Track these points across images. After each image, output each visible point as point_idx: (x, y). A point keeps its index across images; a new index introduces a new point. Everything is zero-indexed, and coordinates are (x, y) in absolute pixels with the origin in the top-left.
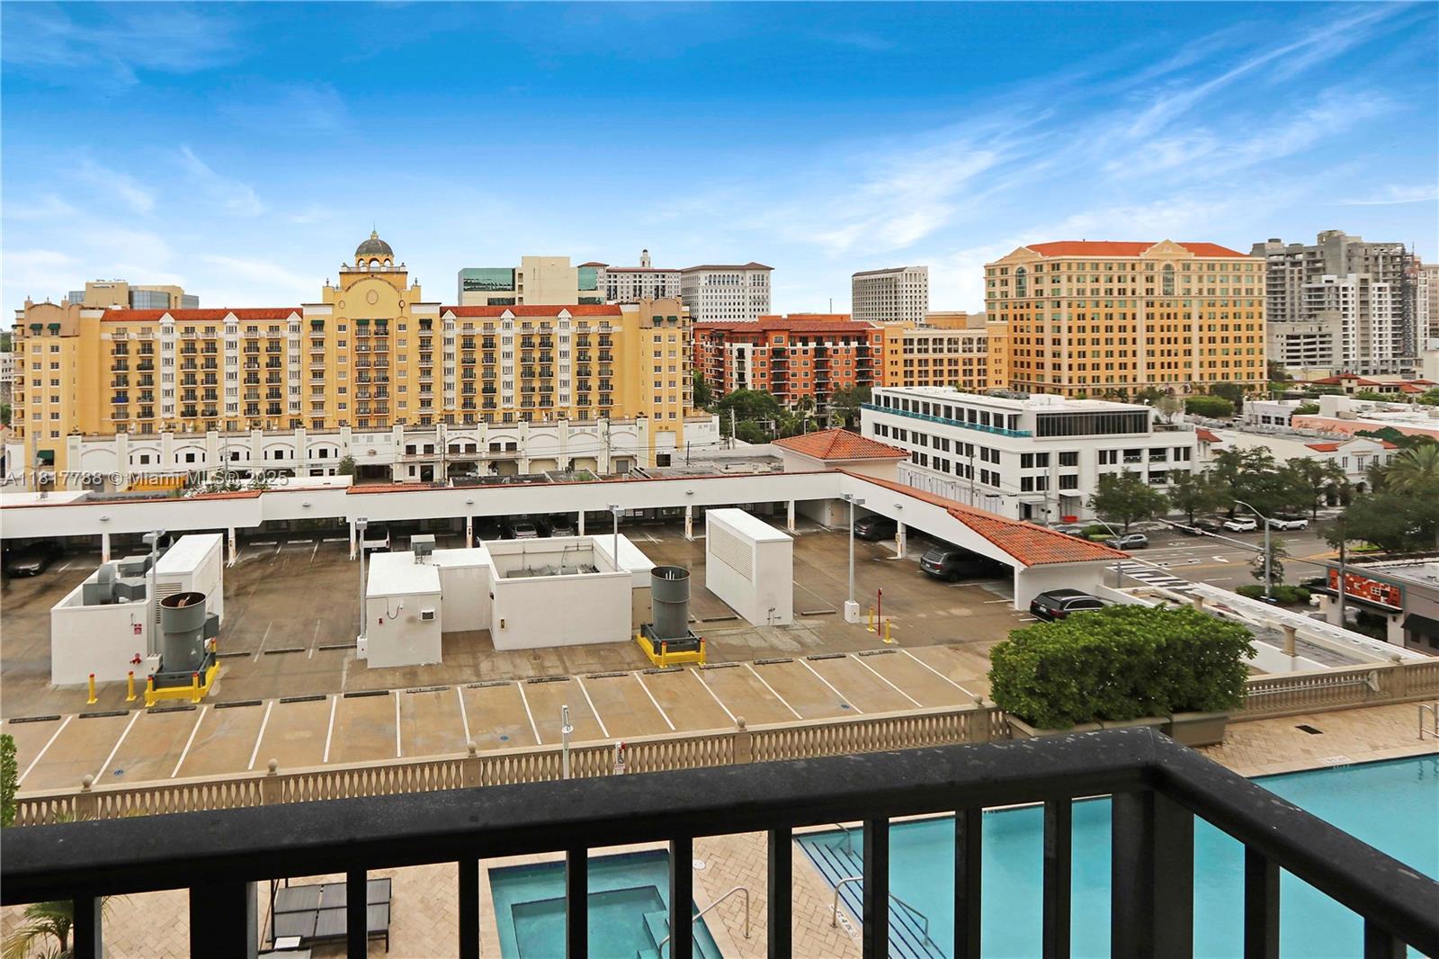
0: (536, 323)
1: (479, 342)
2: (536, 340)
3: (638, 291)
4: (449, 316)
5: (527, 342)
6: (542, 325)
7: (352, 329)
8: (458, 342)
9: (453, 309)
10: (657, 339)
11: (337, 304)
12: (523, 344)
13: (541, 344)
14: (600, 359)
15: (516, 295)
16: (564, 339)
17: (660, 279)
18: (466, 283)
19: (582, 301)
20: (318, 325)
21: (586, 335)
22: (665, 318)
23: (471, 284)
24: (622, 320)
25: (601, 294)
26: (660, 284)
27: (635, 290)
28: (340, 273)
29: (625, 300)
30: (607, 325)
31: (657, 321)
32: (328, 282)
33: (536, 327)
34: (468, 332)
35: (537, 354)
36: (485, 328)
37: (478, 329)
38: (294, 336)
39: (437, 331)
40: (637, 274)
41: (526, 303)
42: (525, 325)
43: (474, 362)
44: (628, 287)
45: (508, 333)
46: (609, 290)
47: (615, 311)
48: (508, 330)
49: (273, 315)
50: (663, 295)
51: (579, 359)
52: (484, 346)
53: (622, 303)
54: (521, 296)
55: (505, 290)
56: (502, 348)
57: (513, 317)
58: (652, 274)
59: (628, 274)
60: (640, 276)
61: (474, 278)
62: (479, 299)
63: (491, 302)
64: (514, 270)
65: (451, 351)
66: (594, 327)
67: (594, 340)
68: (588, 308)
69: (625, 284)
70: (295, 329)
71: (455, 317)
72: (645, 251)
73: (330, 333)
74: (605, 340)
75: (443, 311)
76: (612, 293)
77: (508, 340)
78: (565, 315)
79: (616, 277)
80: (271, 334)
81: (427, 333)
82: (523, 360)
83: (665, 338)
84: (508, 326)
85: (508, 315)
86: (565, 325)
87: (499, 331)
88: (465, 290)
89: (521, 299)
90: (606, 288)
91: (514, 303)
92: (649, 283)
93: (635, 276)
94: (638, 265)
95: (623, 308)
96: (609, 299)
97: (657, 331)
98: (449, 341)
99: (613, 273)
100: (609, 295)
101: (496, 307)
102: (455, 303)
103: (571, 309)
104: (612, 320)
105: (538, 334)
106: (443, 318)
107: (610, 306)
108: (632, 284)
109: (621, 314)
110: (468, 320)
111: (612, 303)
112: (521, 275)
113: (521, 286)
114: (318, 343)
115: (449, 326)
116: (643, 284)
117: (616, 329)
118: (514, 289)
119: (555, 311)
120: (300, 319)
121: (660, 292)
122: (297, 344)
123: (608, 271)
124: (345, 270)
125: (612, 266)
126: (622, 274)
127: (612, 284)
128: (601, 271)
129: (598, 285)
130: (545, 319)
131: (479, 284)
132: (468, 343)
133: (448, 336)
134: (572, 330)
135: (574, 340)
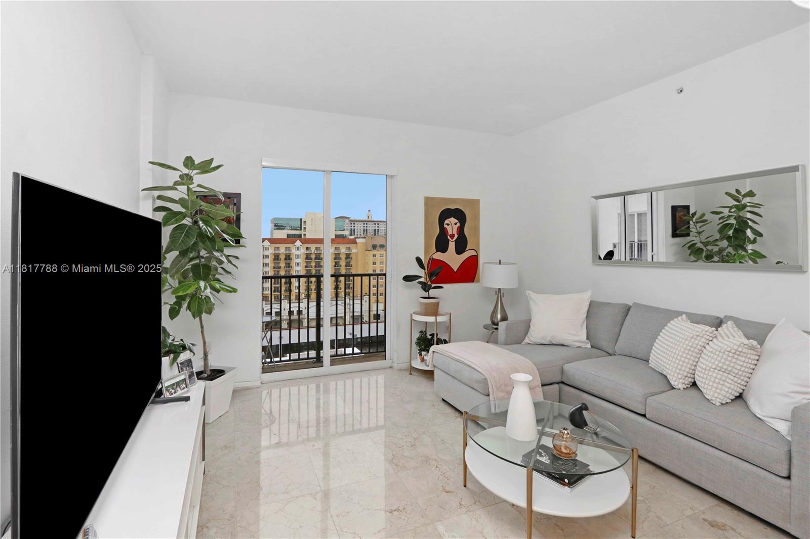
0: (313, 247)
1: (283, 257)
2: (313, 256)
3: (366, 231)
4: (267, 243)
5: (308, 257)
6: (316, 249)
8: (271, 257)
9: (269, 239)
10: (374, 256)
12: (306, 258)
13: (315, 259)
14: (346, 266)
15: (302, 232)
17: (376, 225)
18: (275, 226)
19: (337, 236)
21: (339, 254)
22: (378, 245)
23: (278, 226)
24: (357, 246)
25: (347, 233)
26: (376, 228)
27: (364, 231)
29: (359, 236)
30: (349, 249)
31: (374, 247)
33: (313, 250)
34: (277, 252)
35: (313, 264)
36: (286, 250)
37: (282, 250)
40: (365, 223)
41: (308, 237)
42: (307, 249)
43: (280, 268)
44: (360, 229)
45: (298, 253)
46: (351, 231)
47: (354, 242)
48: (298, 251)
50: (377, 234)
51: (335, 266)
52: (286, 259)
53: (357, 238)
54: (305, 233)
55: (297, 230)
56: (295, 260)
57: (301, 244)
58: (372, 223)
59: (360, 223)
60: (367, 224)
61: (280, 223)
62: (282, 234)
63: (289, 236)
64: (301, 219)
65: (267, 262)
66: (343, 250)
67: (343, 257)
68: (340, 240)
69: (359, 227)
71: (270, 244)
72: (369, 211)
74: (348, 256)
75: (263, 240)
76: (352, 232)
77: (298, 256)
79: (354, 224)
82: (306, 267)
83: (379, 256)
84: (298, 249)
85: (298, 243)
87: (294, 252)
88: (274, 229)
89: (305, 235)
90: (349, 230)
91: (301, 237)
92: (371, 227)
93: (364, 224)
94: (366, 219)
95: (358, 240)
96: (351, 235)
97: (375, 252)
98: (266, 257)
99: (353, 222)
100: (351, 233)
101: (291, 239)
102: (269, 237)
103: (331, 240)
104: (352, 246)
105: (314, 253)
106: (263, 244)
107: (351, 239)
108: (362, 228)
109: (356, 243)
110: (277, 246)
111: (352, 237)
112: (305, 222)
113: (305, 228)
115: (266, 249)
116: (368, 228)
117: (354, 251)
118: (301, 229)
119: (323, 241)
121: (376, 232)
123: (350, 221)
125: (352, 218)
126: (357, 223)
127: (352, 228)
128: (347, 221)
129: (345, 228)
130: (317, 245)
131: (282, 226)
132: (277, 258)
133: (265, 254)
134: (331, 251)
135: (332, 257)
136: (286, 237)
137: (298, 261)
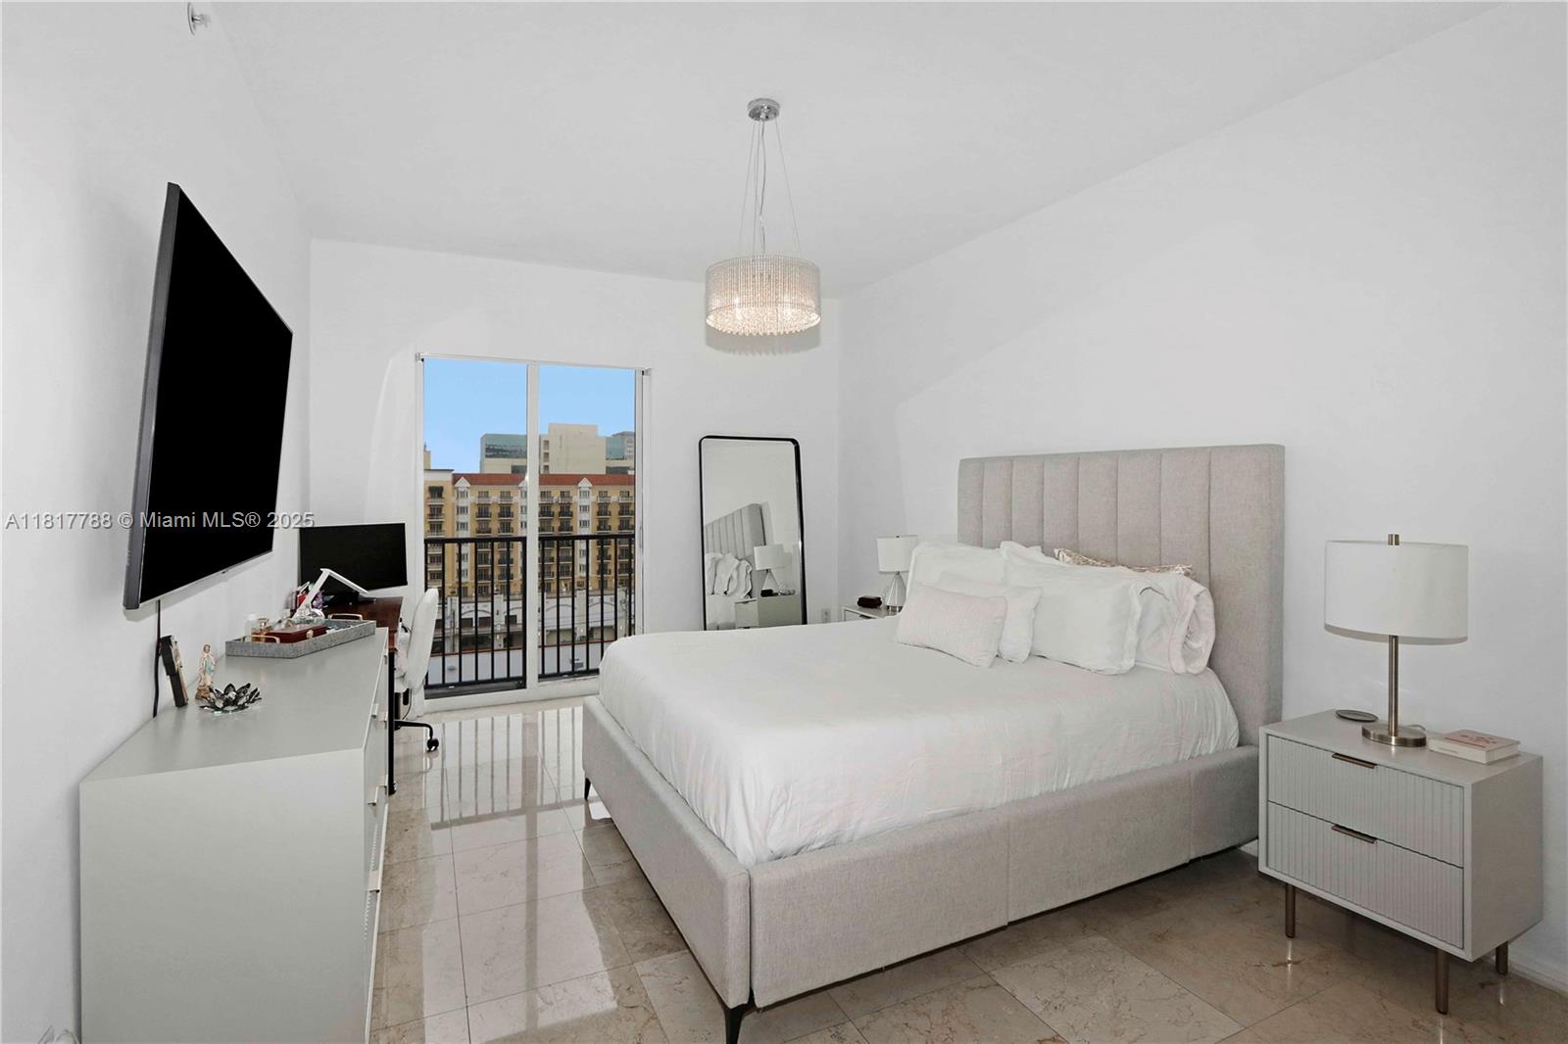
0: (556, 491)
1: (495, 511)
2: (556, 510)
4: (463, 484)
5: (545, 511)
6: (562, 493)
8: (472, 512)
9: (467, 476)
12: (542, 513)
13: (561, 514)
15: (541, 462)
16: (585, 509)
18: (488, 450)
19: (609, 470)
21: (606, 505)
23: (493, 450)
33: (556, 495)
34: (483, 501)
35: (556, 524)
36: (501, 497)
37: (494, 497)
39: (449, 499)
41: (551, 471)
42: (544, 494)
48: (525, 498)
52: (501, 515)
54: (546, 464)
56: (518, 518)
61: (499, 444)
62: (500, 466)
64: (540, 437)
65: (464, 520)
66: (615, 497)
67: (614, 510)
71: (469, 485)
74: (625, 509)
75: (456, 478)
77: (526, 509)
78: (585, 484)
81: (437, 502)
82: (541, 529)
84: (525, 494)
85: (526, 483)
86: (585, 494)
87: (518, 500)
88: (487, 456)
89: (546, 467)
98: (462, 510)
101: (517, 475)
102: (471, 471)
103: (595, 479)
105: (557, 503)
106: (457, 485)
110: (485, 488)
112: (545, 442)
113: (547, 454)
115: (463, 495)
119: (574, 479)
129: (626, 454)
130: (564, 488)
131: (502, 450)
132: (483, 512)
133: (461, 505)
134: (592, 499)
135: (594, 510)
136: (510, 472)
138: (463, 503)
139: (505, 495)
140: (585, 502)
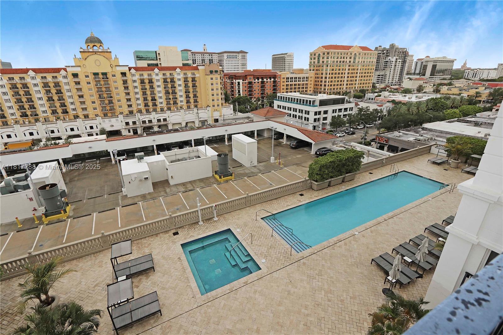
0: (168, 73)
1: (147, 81)
2: (169, 80)
3: (203, 61)
4: (133, 71)
5: (165, 81)
6: (170, 74)
7: (91, 77)
8: (138, 82)
9: (134, 68)
10: (212, 79)
11: (82, 66)
12: (164, 82)
13: (171, 82)
14: (193, 87)
15: (158, 62)
16: (179, 80)
17: (211, 56)
18: (137, 57)
19: (184, 65)
20: (75, 75)
21: (187, 78)
22: (214, 71)
23: (139, 57)
24: (199, 72)
25: (190, 62)
26: (211, 58)
27: (202, 60)
28: (80, 52)
29: (199, 64)
30: (194, 74)
31: (211, 72)
32: (75, 56)
33: (168, 75)
34: (142, 78)
35: (170, 86)
37: (146, 76)
38: (65, 81)
39: (129, 77)
40: (203, 54)
41: (163, 65)
42: (164, 74)
43: (146, 89)
44: (200, 59)
45: (157, 78)
46: (193, 60)
47: (196, 68)
48: (157, 76)
49: (53, 71)
50: (212, 62)
51: (185, 87)
52: (149, 83)
53: (198, 65)
54: (160, 62)
55: (154, 60)
56: (156, 84)
57: (159, 71)
58: (208, 54)
59: (199, 54)
60: (204, 55)
61: (141, 55)
62: (144, 64)
63: (149, 65)
64: (156, 52)
65: (136, 85)
66: (189, 75)
67: (190, 80)
68: (187, 67)
69: (199, 58)
70: (65, 77)
71: (135, 71)
72: (205, 45)
73: (82, 78)
74: (193, 80)
75: (130, 69)
76: (194, 61)
77: (158, 80)
78: (178, 70)
79: (195, 55)
80: (54, 80)
81: (125, 78)
82: (165, 88)
83: (214, 79)
84: (157, 75)
85: (156, 70)
86: (179, 74)
87: (154, 77)
88: (137, 60)
89: (160, 64)
90: (192, 60)
91: (158, 66)
92: (207, 58)
93: (202, 55)
94: (203, 51)
95: (199, 68)
96: (193, 64)
97: (211, 76)
98: (134, 81)
99: (194, 53)
100: (193, 62)
101: (151, 67)
102: (134, 66)
103: (180, 68)
104: (196, 72)
105: (169, 78)
106: (131, 71)
107: (195, 67)
108: (201, 58)
109: (198, 70)
110: (141, 72)
111: (195, 65)
112: (159, 54)
113: (160, 59)
114: (78, 83)
115: (133, 75)
116: (205, 58)
117: (197, 75)
118: (157, 60)
119: (174, 68)
120: (66, 73)
121: (211, 61)
122: (68, 84)
123: (192, 53)
124: (82, 50)
125: (193, 51)
126: (197, 54)
127: (194, 58)
128: (189, 53)
129: (189, 58)
130: (171, 72)
131: (143, 57)
132: (142, 82)
133: (134, 79)
134: (181, 76)
135: (183, 80)
137: (159, 84)
138: (134, 78)
139: (149, 75)
140: (179, 77)
